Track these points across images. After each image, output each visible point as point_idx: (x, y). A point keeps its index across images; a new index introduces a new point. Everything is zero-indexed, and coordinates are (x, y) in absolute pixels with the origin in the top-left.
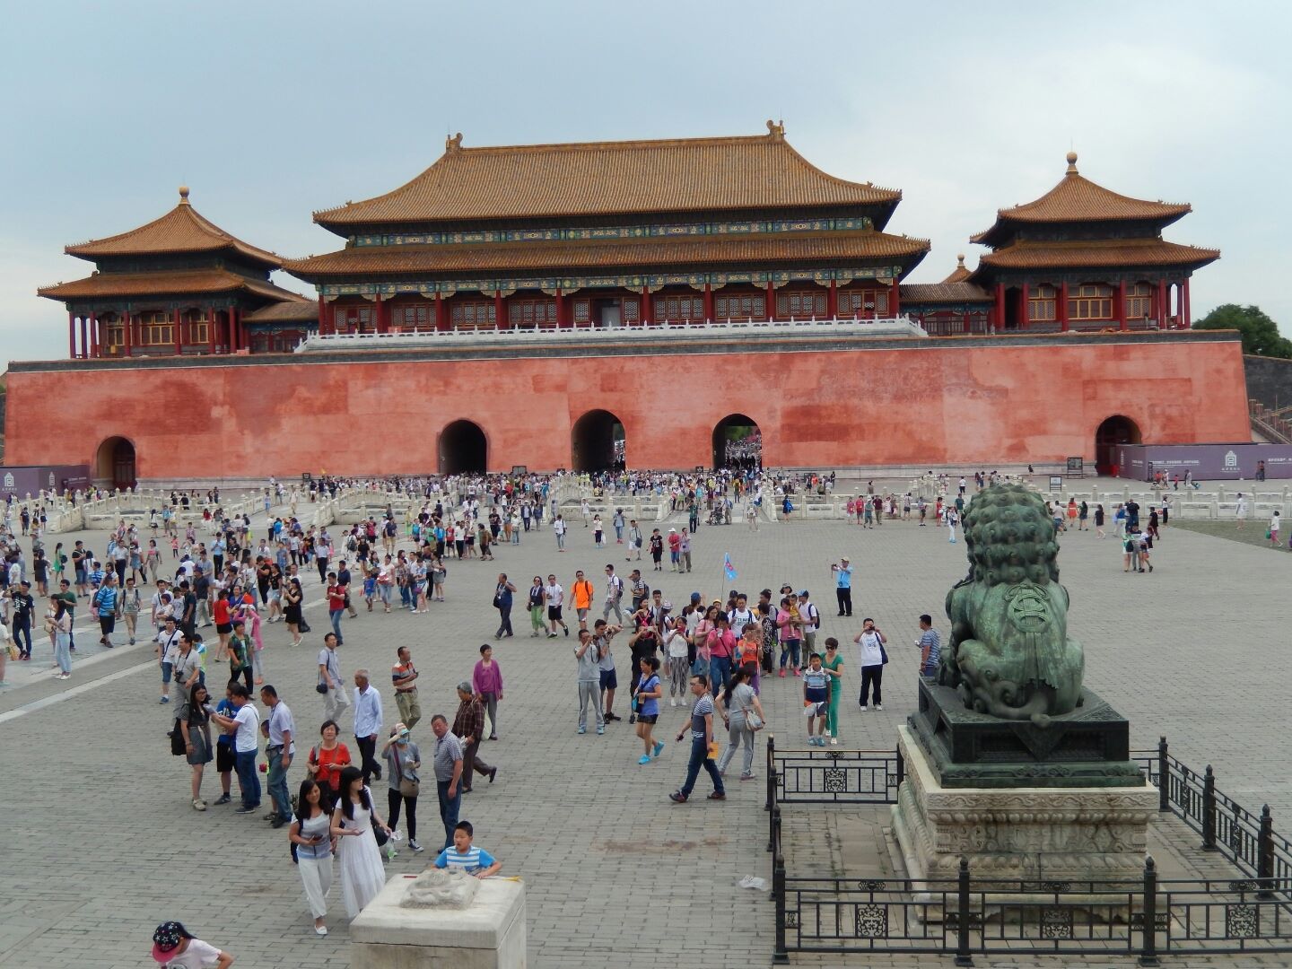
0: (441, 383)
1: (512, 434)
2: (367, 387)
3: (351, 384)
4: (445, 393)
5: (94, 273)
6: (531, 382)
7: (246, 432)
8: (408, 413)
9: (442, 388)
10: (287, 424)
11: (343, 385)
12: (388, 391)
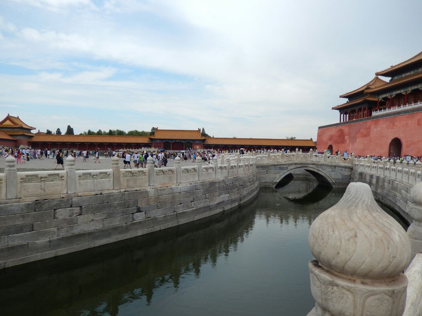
0: (392, 125)
1: (409, 143)
2: (375, 128)
3: (372, 126)
4: (392, 128)
5: (347, 102)
6: (417, 122)
7: (351, 143)
8: (383, 136)
9: (392, 127)
10: (358, 140)
11: (369, 128)
12: (379, 128)
